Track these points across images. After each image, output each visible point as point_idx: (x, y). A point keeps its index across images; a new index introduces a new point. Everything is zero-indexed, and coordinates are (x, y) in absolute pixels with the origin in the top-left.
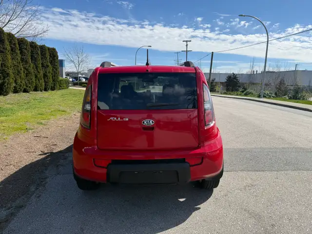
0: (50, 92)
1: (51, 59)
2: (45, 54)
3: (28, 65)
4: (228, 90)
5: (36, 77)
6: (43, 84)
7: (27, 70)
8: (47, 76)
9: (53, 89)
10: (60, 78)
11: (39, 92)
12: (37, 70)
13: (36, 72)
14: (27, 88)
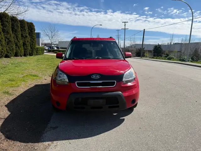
0: (28, 57)
1: (29, 31)
2: (24, 27)
3: (9, 35)
4: (154, 55)
5: (16, 45)
6: (23, 51)
7: (8, 39)
8: (26, 44)
9: (31, 55)
10: (37, 46)
11: (19, 57)
12: (17, 39)
13: (16, 41)
14: (8, 54)
